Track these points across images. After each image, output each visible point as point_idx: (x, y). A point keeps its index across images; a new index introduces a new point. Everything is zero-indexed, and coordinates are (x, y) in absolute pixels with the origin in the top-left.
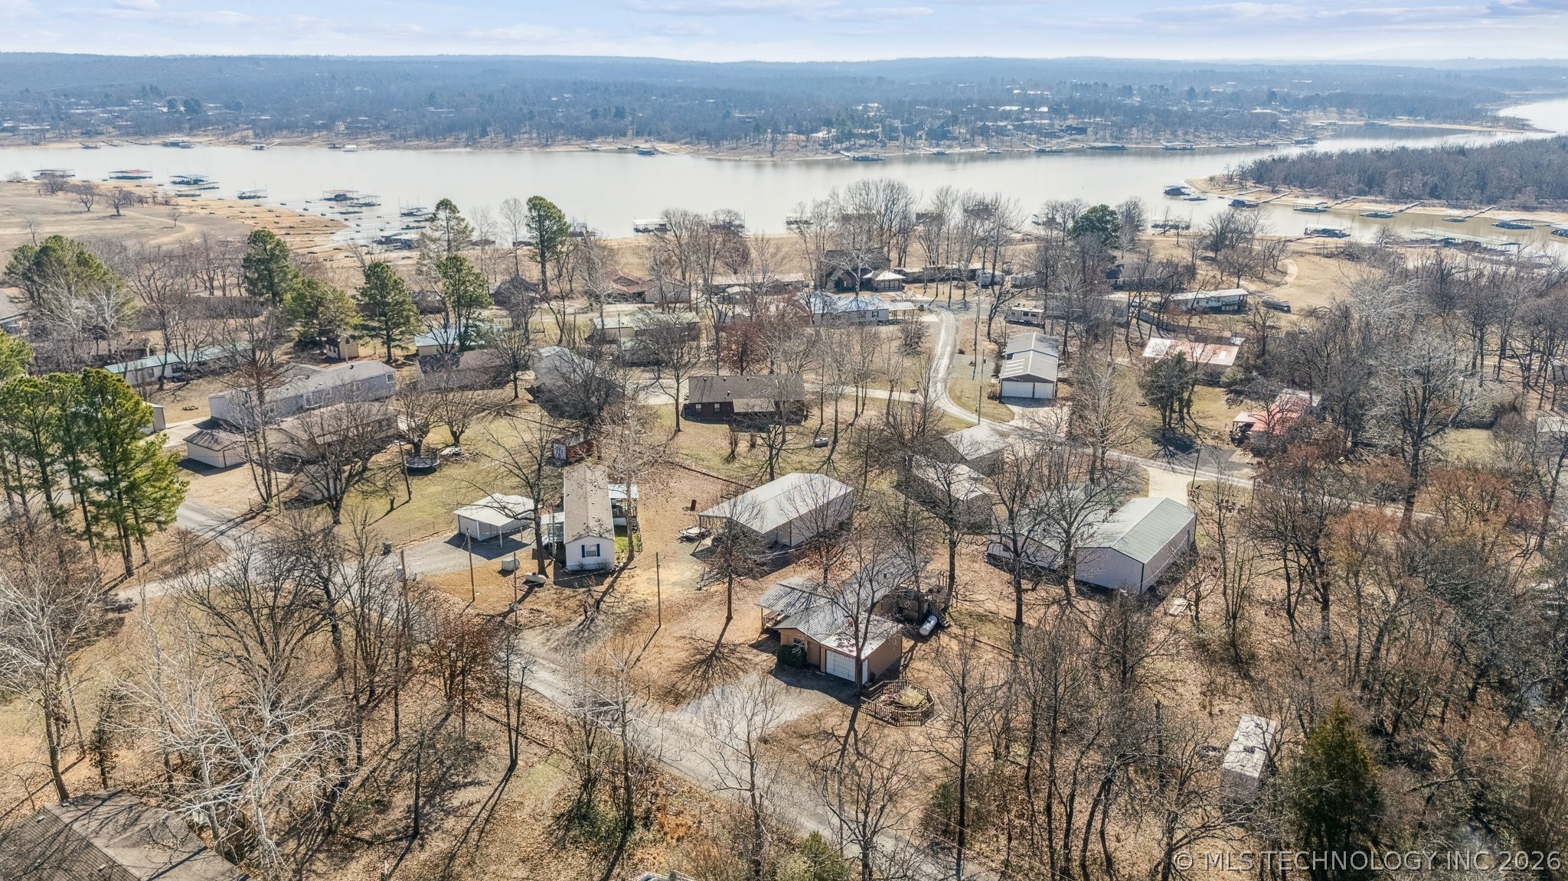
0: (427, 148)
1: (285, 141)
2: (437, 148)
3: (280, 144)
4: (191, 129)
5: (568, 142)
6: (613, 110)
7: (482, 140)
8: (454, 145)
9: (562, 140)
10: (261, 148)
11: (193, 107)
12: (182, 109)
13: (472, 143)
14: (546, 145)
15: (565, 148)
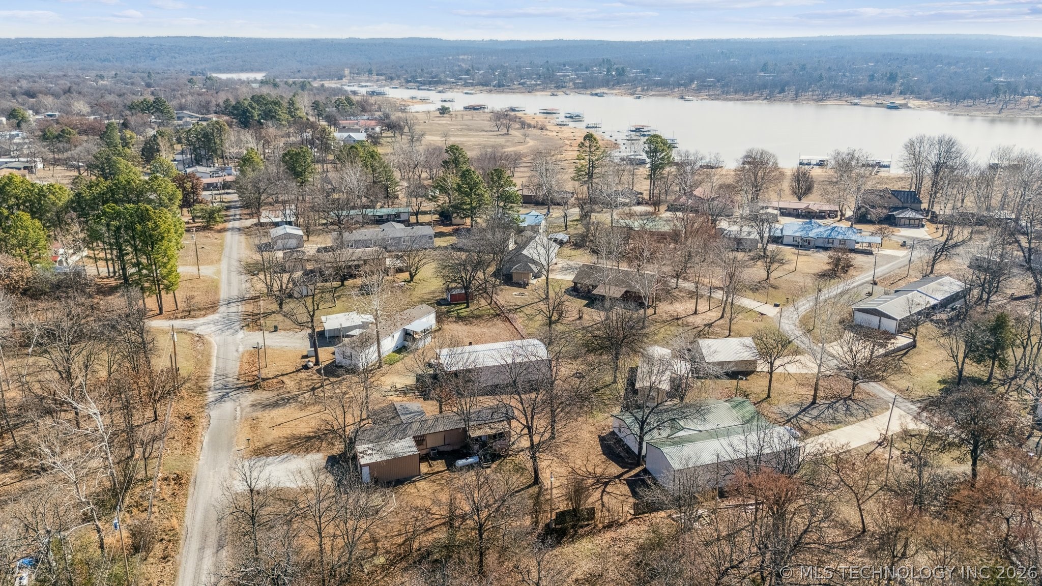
0: (737, 100)
1: (657, 93)
2: (744, 100)
3: (653, 95)
4: (613, 85)
5: (840, 98)
6: (888, 75)
7: (778, 95)
8: (757, 99)
9: (837, 96)
10: (639, 98)
11: (621, 72)
12: (614, 73)
13: (770, 98)
14: (822, 100)
15: (836, 102)
